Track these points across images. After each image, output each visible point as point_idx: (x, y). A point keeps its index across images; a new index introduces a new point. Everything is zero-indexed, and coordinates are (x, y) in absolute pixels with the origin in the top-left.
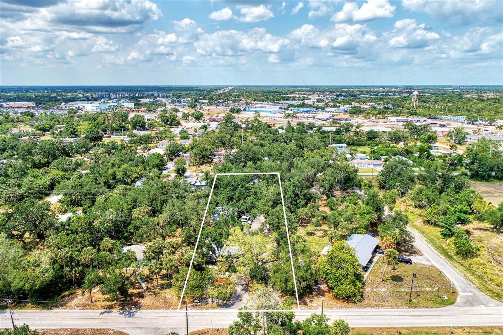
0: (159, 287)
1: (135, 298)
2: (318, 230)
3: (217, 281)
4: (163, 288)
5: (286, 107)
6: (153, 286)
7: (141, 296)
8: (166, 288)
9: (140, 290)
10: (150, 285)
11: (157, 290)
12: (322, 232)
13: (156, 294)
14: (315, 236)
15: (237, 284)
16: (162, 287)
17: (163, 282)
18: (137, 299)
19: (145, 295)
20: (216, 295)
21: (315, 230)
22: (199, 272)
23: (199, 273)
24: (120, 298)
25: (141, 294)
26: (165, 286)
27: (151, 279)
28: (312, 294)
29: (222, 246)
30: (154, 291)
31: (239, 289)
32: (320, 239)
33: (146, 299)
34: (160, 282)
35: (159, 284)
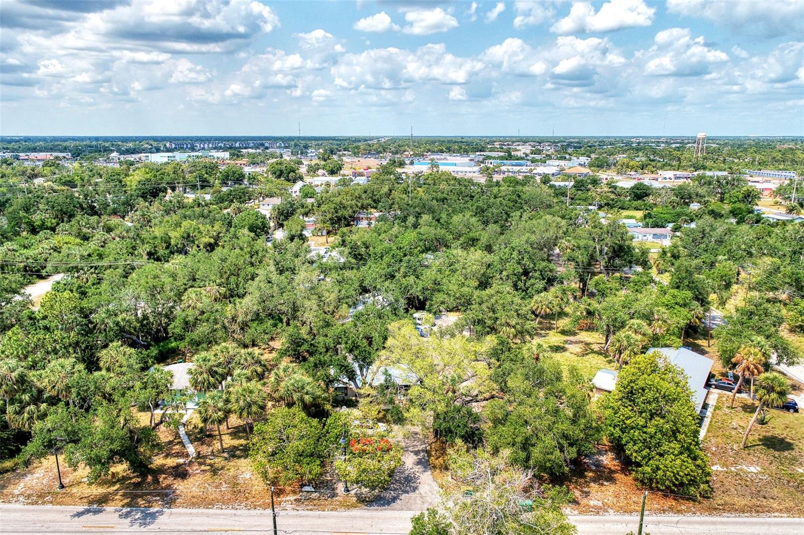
0: (226, 455)
1: (165, 478)
2: (572, 343)
3: (359, 442)
4: (234, 456)
5: (481, 159)
6: (212, 452)
7: (180, 473)
8: (239, 457)
9: (181, 461)
10: (205, 450)
11: (218, 462)
12: (581, 345)
13: (215, 471)
14: (567, 354)
15: (405, 449)
16: (233, 453)
17: (236, 442)
18: (170, 480)
19: (190, 471)
20: (354, 475)
21: (566, 342)
22: (316, 420)
23: (315, 422)
24: (131, 478)
25: (180, 469)
26: (238, 452)
27: (210, 436)
28: (582, 476)
29: (370, 364)
30: (212, 462)
31: (409, 461)
32: (579, 358)
33: (191, 480)
34: (228, 441)
35: (225, 446)
